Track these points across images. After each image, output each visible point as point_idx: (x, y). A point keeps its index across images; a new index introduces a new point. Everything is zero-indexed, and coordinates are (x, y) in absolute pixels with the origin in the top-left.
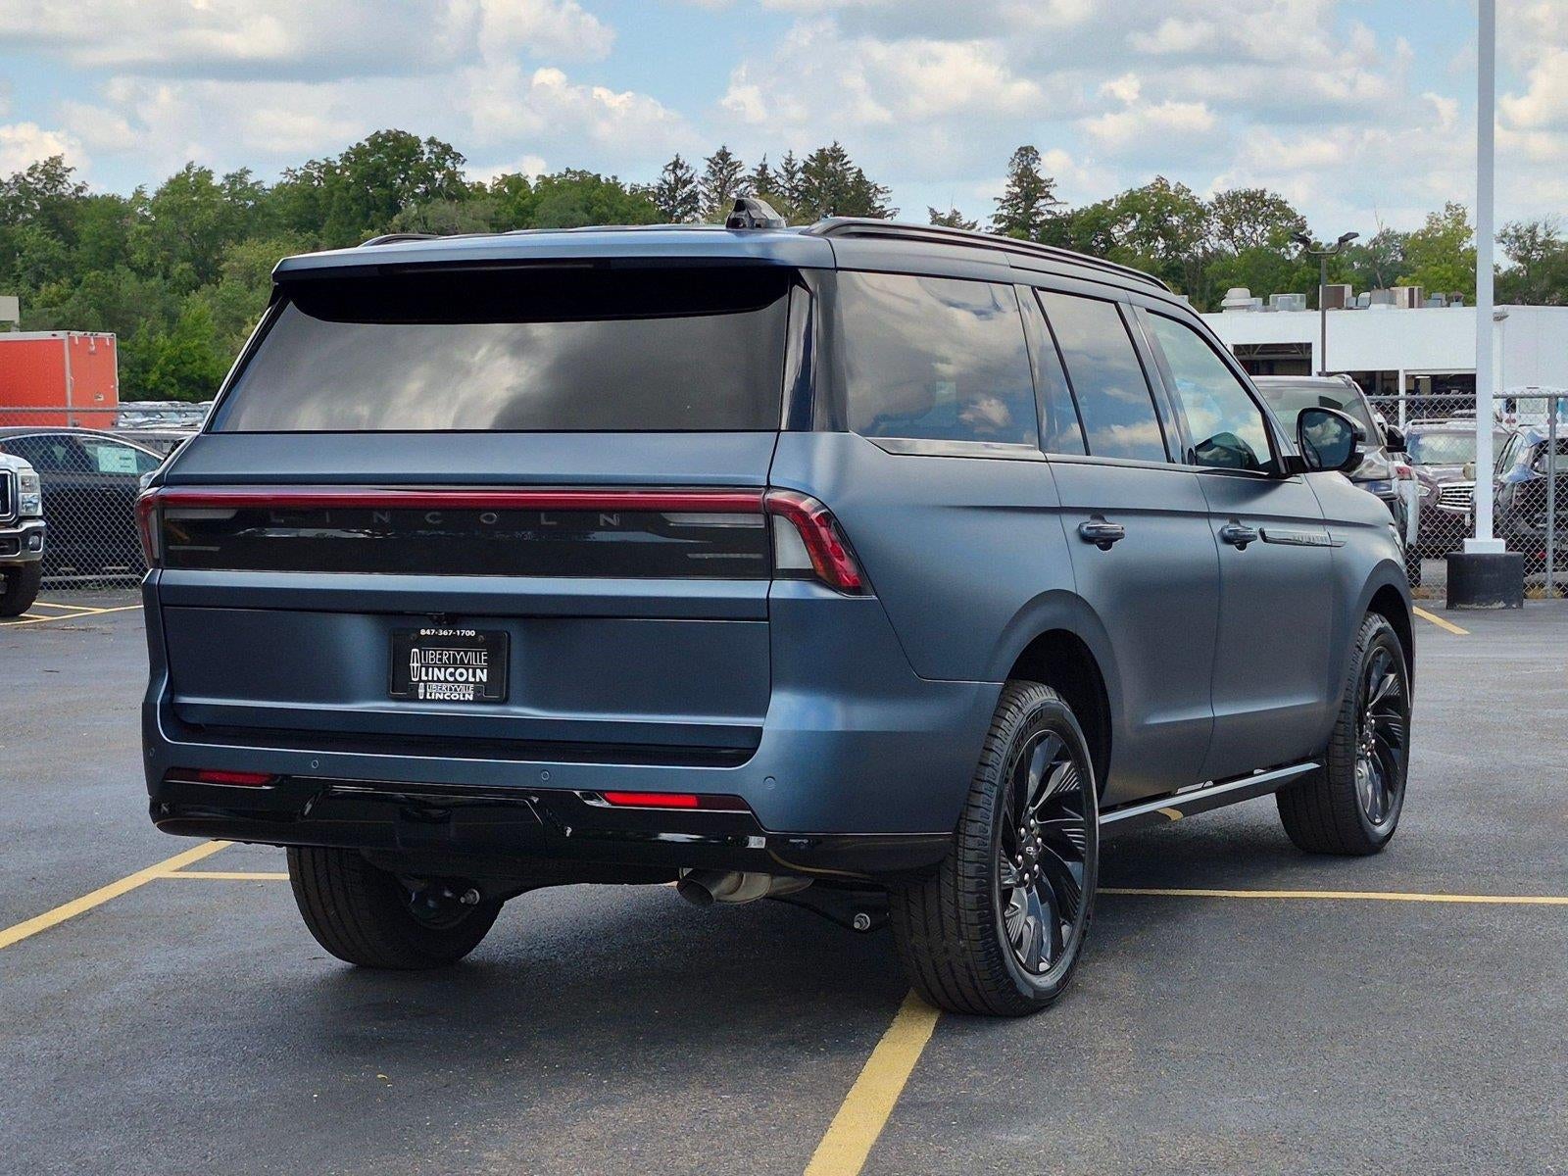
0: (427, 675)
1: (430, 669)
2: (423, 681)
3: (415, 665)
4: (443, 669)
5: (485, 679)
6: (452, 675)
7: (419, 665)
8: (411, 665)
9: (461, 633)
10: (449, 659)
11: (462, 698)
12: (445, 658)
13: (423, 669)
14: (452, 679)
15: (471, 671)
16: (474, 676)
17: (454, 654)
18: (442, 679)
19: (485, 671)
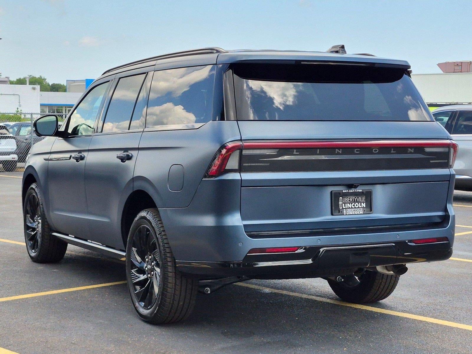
0: (345, 206)
1: (346, 204)
2: (344, 209)
3: (341, 203)
4: (350, 204)
5: (365, 206)
6: (354, 205)
7: (342, 203)
8: (339, 203)
9: (357, 191)
10: (352, 200)
11: (359, 213)
12: (351, 200)
13: (344, 204)
14: (354, 207)
15: (360, 204)
16: (361, 205)
17: (354, 198)
18: (350, 207)
19: (365, 203)
